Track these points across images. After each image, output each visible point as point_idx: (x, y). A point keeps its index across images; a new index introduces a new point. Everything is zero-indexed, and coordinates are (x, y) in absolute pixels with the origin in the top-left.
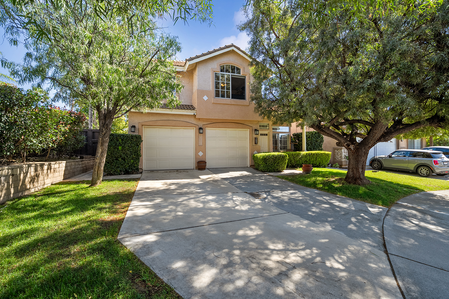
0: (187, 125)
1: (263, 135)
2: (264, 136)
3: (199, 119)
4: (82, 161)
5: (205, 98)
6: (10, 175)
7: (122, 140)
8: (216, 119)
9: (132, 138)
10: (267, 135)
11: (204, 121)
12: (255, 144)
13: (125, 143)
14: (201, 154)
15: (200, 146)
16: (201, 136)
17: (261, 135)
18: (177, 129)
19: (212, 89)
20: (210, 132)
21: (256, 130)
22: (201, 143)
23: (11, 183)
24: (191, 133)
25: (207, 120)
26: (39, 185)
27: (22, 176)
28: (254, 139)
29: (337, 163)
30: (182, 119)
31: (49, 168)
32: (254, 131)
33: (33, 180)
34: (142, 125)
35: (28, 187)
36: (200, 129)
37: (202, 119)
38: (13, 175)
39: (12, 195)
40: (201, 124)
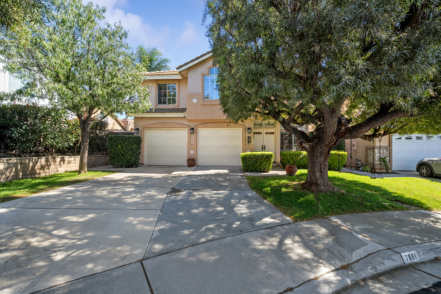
0: (180, 126)
1: (269, 133)
2: (270, 135)
3: (190, 120)
5: (195, 101)
6: (19, 163)
7: (122, 140)
8: (205, 120)
9: (129, 139)
10: (273, 133)
11: (195, 122)
12: (248, 143)
13: (124, 142)
14: (192, 152)
15: (193, 145)
16: (193, 136)
17: (254, 133)
18: (173, 130)
19: (201, 92)
20: (203, 132)
21: (249, 129)
22: (192, 143)
23: (19, 168)
24: (185, 133)
25: (197, 121)
26: (50, 171)
27: (31, 164)
28: (247, 138)
29: (368, 167)
30: (176, 121)
32: (247, 130)
33: (42, 167)
34: (144, 128)
35: (38, 172)
36: (193, 129)
37: (192, 120)
38: (21, 163)
39: (20, 177)
40: (193, 125)
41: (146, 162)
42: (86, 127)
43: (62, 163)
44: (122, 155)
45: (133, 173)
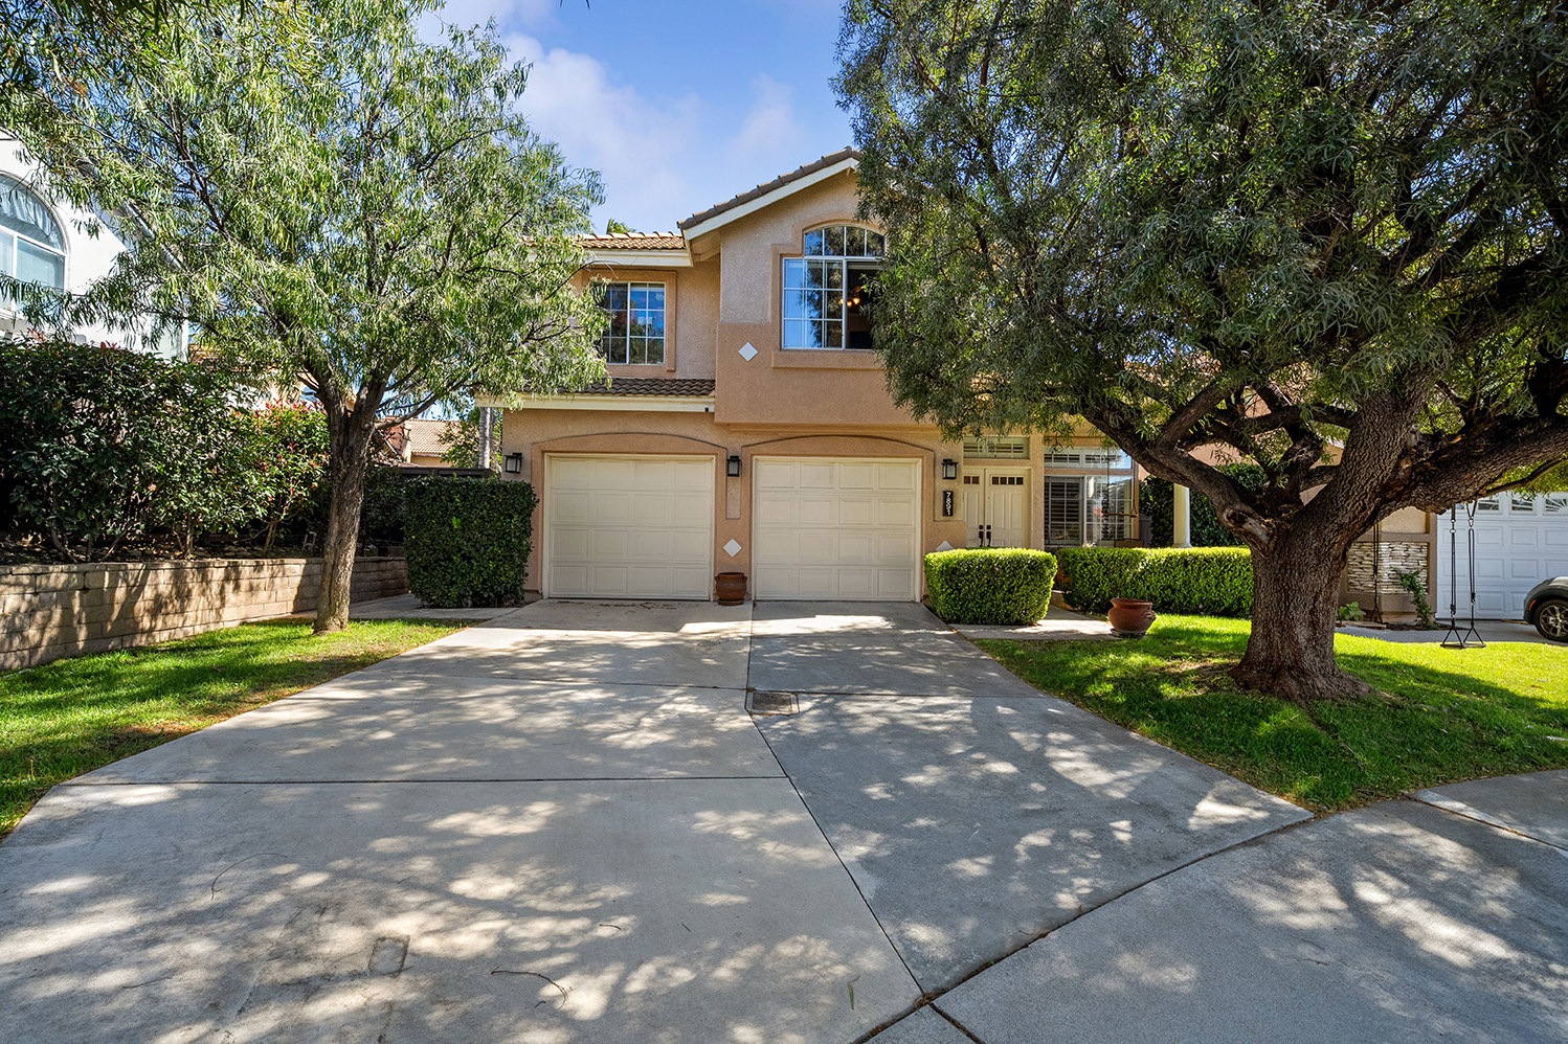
0: (688, 448)
1: (1003, 481)
2: (1008, 487)
3: (728, 425)
4: (381, 561)
5: (748, 352)
6: (74, 589)
7: (464, 498)
8: (787, 426)
9: (493, 493)
10: (1020, 481)
11: (746, 433)
12: (945, 513)
13: (472, 507)
14: (732, 548)
15: (735, 521)
16: (736, 487)
17: (967, 480)
18: (656, 461)
19: (773, 318)
20: (773, 473)
21: (948, 462)
22: (734, 511)
23: (77, 609)
24: (703, 475)
25: (755, 428)
26: (188, 623)
27: (120, 593)
28: (940, 497)
29: (1355, 604)
30: (671, 428)
31: (232, 575)
32: (939, 467)
33: (158, 607)
34: (543, 452)
35: (146, 623)
36: (735, 459)
37: (735, 425)
38: (84, 590)
39: (81, 645)
40: (735, 444)
41: (547, 586)
42: (357, 441)
43: (230, 587)
44: (464, 557)
45: (529, 628)
